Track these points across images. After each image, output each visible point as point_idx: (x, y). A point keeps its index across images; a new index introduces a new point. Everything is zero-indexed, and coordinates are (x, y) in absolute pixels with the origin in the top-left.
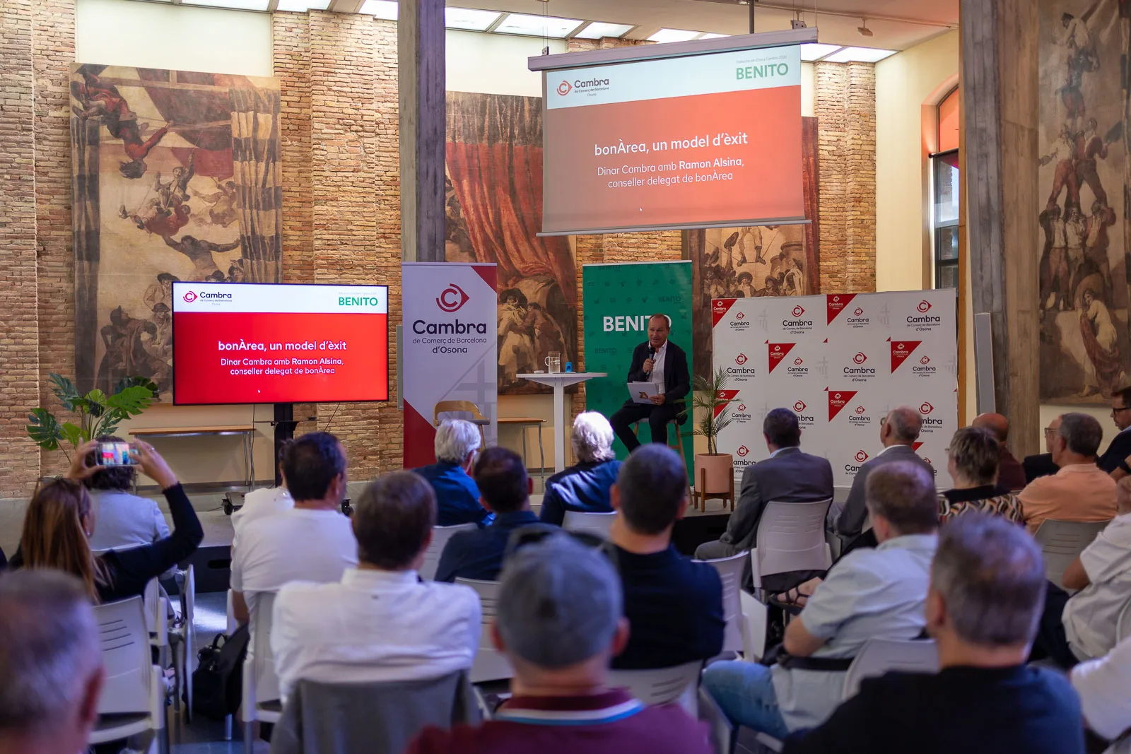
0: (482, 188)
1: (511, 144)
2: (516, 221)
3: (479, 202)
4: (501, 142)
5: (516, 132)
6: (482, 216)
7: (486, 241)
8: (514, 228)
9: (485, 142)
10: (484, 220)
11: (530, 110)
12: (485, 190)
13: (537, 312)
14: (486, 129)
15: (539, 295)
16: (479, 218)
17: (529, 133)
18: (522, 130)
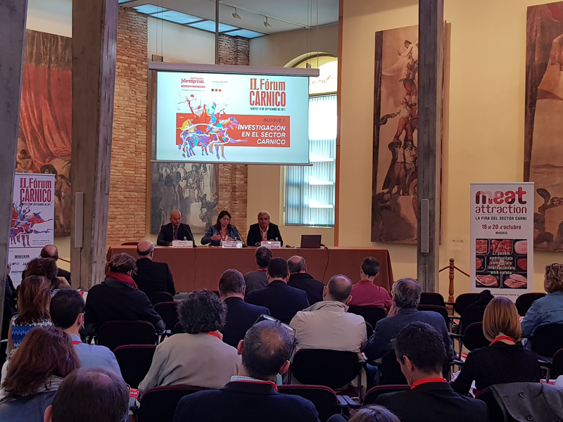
0: (31, 95)
1: (49, 67)
2: (51, 119)
3: (29, 104)
4: (43, 64)
5: (53, 59)
6: (31, 114)
7: (33, 131)
8: (50, 124)
9: (33, 63)
10: (31, 117)
11: (62, 45)
12: (33, 96)
13: (63, 180)
14: (34, 54)
15: (65, 169)
16: (28, 115)
17: (61, 60)
18: (57, 58)
